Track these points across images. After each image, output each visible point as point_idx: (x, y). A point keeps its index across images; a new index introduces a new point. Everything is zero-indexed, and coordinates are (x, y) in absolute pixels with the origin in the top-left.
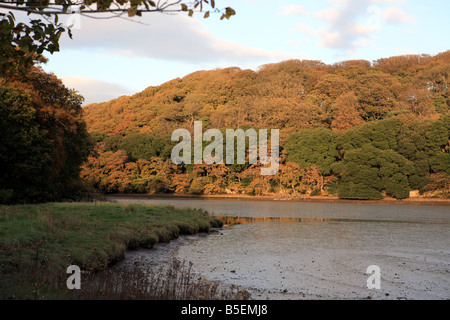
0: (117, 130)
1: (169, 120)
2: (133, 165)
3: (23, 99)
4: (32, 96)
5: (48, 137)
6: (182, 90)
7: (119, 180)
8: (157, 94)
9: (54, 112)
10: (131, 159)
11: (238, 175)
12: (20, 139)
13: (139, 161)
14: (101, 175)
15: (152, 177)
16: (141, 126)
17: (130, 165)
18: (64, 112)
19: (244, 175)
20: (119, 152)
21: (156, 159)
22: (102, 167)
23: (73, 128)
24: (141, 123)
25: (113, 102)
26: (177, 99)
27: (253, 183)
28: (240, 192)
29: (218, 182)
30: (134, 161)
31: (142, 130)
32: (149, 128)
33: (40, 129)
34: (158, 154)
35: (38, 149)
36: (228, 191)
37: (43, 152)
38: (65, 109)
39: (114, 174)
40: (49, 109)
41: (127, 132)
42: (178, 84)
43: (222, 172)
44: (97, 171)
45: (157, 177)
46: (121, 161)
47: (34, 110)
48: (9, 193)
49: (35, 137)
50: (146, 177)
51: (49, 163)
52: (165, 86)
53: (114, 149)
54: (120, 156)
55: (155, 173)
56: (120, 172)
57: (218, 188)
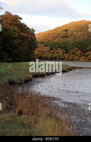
0: (47, 40)
1: (63, 37)
2: (52, 51)
3: (15, 31)
4: (18, 30)
5: (22, 42)
6: (68, 28)
7: (48, 56)
8: (60, 29)
9: (24, 35)
10: (51, 49)
11: (84, 54)
12: (14, 43)
13: (54, 50)
14: (43, 54)
15: (58, 54)
16: (55, 39)
17: (51, 51)
18: (27, 35)
19: (86, 54)
20: (48, 47)
21: (59, 49)
22: (43, 51)
23: (30, 40)
24: (55, 38)
25: (47, 32)
26: (66, 31)
27: (89, 57)
28: (85, 59)
29: (78, 56)
30: (52, 50)
31: (55, 40)
32: (57, 40)
33: (20, 40)
34: (60, 48)
35: (19, 46)
36: (81, 59)
37: (20, 47)
38: (28, 34)
39: (46, 53)
40: (23, 34)
41: (50, 41)
42: (66, 26)
43: (79, 53)
44: (41, 53)
45: (59, 55)
46: (48, 50)
47: (18, 34)
48: (11, 59)
49: (18, 42)
50: (56, 54)
51: (22, 50)
52: (62, 26)
53: (47, 46)
54: (48, 48)
55: (58, 53)
56: (48, 53)
57: (78, 58)
